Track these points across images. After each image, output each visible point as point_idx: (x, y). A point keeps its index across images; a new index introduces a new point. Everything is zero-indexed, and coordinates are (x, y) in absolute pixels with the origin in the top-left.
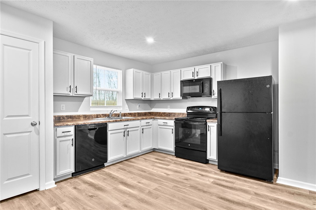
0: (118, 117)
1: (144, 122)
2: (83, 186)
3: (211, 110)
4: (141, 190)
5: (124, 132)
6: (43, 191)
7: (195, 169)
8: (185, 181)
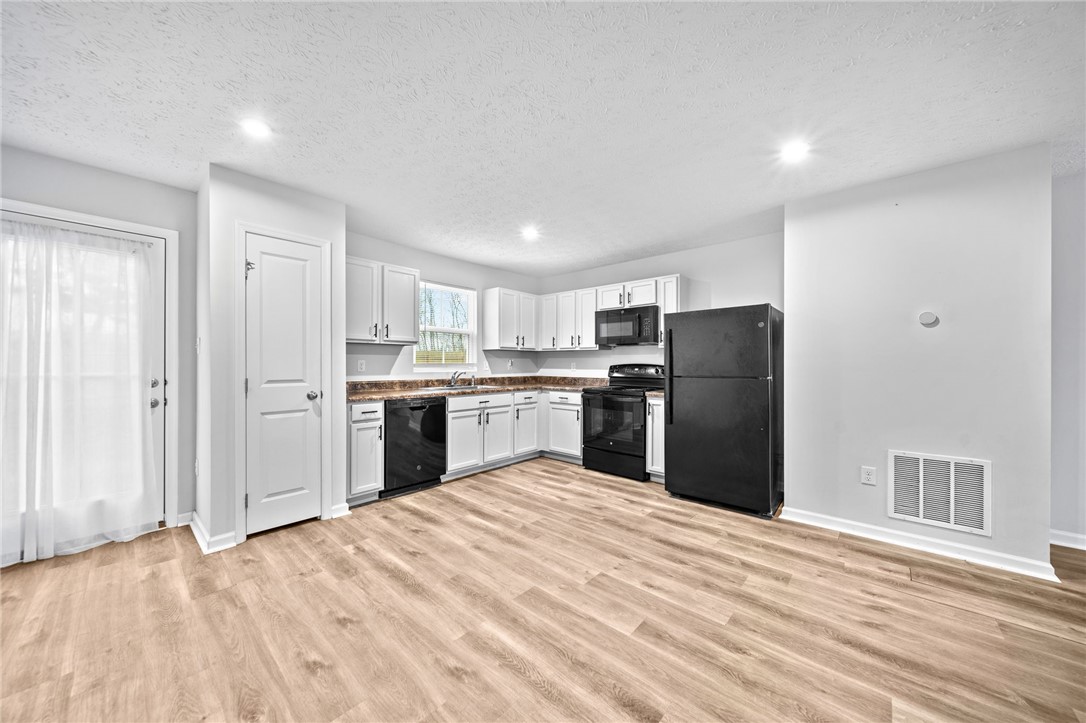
0: (468, 386)
1: (520, 396)
2: (400, 515)
3: (657, 372)
4: (508, 524)
5: (480, 415)
6: (328, 521)
7: (620, 490)
8: (596, 512)
